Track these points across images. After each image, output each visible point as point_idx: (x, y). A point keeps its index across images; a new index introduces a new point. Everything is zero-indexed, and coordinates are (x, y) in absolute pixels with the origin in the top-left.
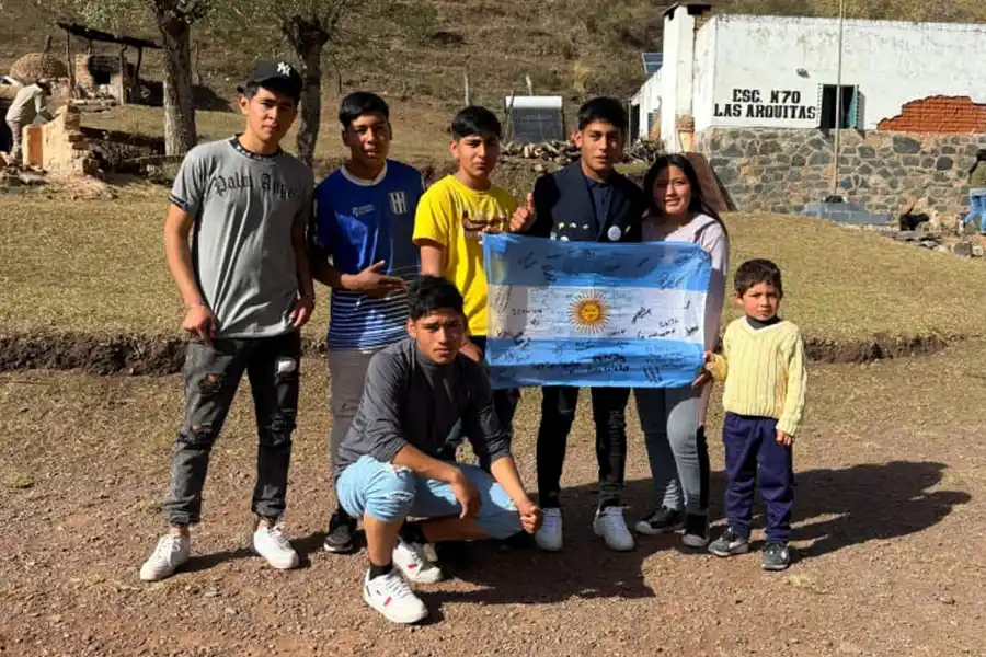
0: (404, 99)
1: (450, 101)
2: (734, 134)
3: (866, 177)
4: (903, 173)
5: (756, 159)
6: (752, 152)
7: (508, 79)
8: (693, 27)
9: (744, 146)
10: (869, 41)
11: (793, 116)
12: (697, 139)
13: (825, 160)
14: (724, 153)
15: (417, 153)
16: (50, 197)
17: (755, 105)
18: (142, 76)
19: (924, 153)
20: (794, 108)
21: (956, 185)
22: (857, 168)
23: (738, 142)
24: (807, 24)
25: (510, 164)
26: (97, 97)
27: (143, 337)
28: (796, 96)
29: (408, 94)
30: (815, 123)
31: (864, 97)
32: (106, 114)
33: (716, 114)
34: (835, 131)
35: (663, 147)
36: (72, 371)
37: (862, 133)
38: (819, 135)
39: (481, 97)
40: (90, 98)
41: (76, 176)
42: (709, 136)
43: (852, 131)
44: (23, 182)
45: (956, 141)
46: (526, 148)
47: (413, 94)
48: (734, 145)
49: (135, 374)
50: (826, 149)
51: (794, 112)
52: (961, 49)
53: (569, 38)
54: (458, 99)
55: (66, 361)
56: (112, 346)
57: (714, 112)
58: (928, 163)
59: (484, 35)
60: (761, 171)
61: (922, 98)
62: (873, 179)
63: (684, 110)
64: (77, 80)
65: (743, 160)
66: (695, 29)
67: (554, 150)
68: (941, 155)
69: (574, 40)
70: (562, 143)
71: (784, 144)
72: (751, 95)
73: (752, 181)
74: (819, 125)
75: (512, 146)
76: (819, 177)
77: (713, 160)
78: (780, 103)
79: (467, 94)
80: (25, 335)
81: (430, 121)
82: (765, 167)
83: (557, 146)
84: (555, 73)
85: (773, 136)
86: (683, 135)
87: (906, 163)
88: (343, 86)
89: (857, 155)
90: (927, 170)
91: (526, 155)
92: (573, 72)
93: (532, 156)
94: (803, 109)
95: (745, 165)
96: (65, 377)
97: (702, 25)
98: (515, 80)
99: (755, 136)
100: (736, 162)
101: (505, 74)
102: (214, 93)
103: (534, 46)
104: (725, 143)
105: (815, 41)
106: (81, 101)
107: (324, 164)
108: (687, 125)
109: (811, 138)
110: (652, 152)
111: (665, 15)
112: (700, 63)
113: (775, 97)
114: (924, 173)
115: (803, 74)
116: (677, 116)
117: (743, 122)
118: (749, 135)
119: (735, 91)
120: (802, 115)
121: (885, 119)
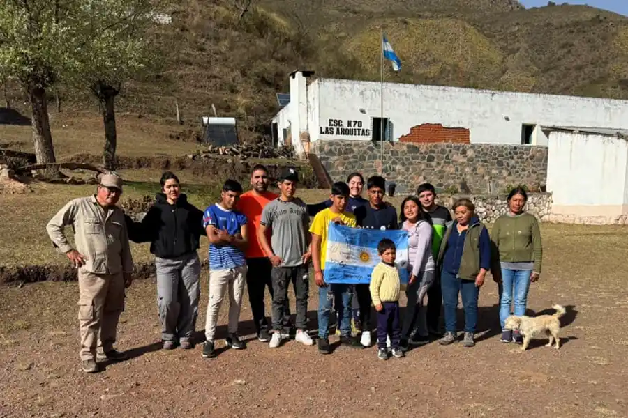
0: (140, 117)
1: (168, 118)
2: (331, 144)
3: (394, 166)
4: (411, 164)
5: (342, 156)
6: (340, 153)
7: (199, 104)
8: (305, 83)
9: (336, 150)
10: (394, 94)
11: (359, 134)
12: (312, 146)
13: (375, 157)
14: (327, 154)
15: (160, 152)
17: (340, 128)
19: (421, 153)
20: (359, 130)
21: (436, 169)
22: (390, 162)
23: (333, 148)
24: (364, 85)
25: (213, 159)
28: (360, 123)
29: (142, 114)
30: (369, 138)
31: (392, 124)
33: (321, 133)
34: (380, 143)
35: (294, 149)
37: (392, 143)
38: (372, 145)
42: (318, 144)
43: (387, 142)
45: (435, 147)
46: (220, 149)
47: (145, 113)
48: (331, 150)
50: (375, 152)
51: (359, 132)
52: (437, 99)
53: (231, 80)
57: (320, 131)
58: (423, 158)
59: (181, 77)
60: (345, 163)
61: (420, 124)
62: (398, 167)
63: (303, 129)
65: (336, 157)
66: (307, 85)
67: (236, 151)
68: (429, 154)
69: (234, 81)
70: (239, 146)
71: (355, 149)
72: (338, 123)
73: (341, 169)
74: (371, 139)
75: (213, 148)
76: (372, 166)
77: (321, 158)
78: (352, 127)
81: (157, 130)
82: (346, 161)
83: (237, 148)
84: (226, 101)
85: (350, 145)
86: (304, 143)
87: (413, 159)
89: (390, 154)
90: (422, 162)
91: (221, 153)
92: (237, 102)
93: (224, 154)
94: (363, 130)
97: (310, 83)
98: (203, 105)
99: (340, 145)
100: (333, 159)
101: (198, 101)
103: (211, 84)
104: (327, 148)
105: (368, 93)
108: (306, 138)
109: (368, 146)
110: (288, 152)
111: (290, 75)
112: (311, 103)
113: (349, 124)
114: (421, 163)
115: (363, 111)
116: (300, 132)
117: (334, 137)
118: (338, 144)
119: (330, 120)
120: (363, 134)
121: (403, 136)
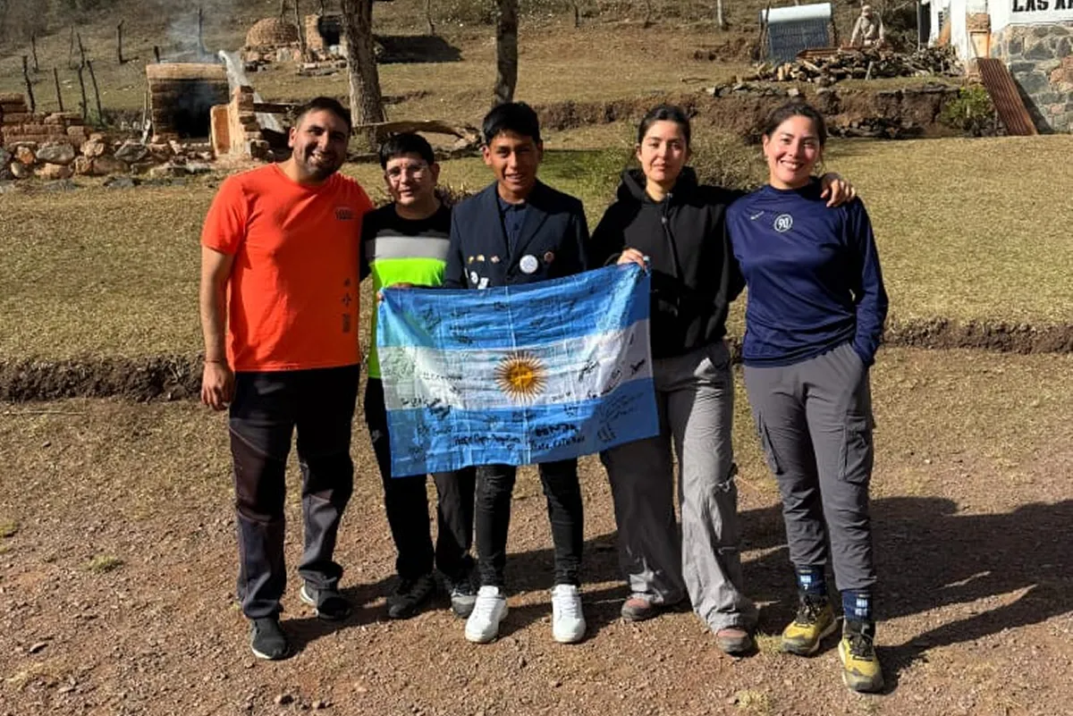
0: (648, 25)
1: (702, 21)
2: (1040, 32)
6: (1065, 52)
9: (1053, 46)
14: (1028, 55)
15: (653, 88)
16: (211, 186)
18: (374, 31)
23: (1046, 41)
25: (759, 91)
26: (328, 59)
27: (183, 360)
29: (653, 18)
32: (335, 77)
33: (1015, 10)
35: (954, 53)
36: (110, 399)
39: (738, 13)
40: (321, 61)
41: (245, 160)
42: (1007, 36)
44: (187, 172)
46: (780, 70)
47: (659, 18)
48: (1040, 45)
49: (172, 399)
54: (712, 18)
55: (104, 388)
56: (149, 370)
57: (1012, 7)
63: (976, 6)
64: (308, 43)
65: (1055, 62)
67: (815, 68)
70: (825, 58)
73: (1066, 87)
75: (764, 69)
77: (1014, 66)
79: (719, 12)
80: (66, 363)
81: (674, 47)
83: (819, 64)
86: (977, 38)
88: (580, 19)
91: (781, 77)
93: (788, 78)
95: (1058, 67)
96: (100, 406)
99: (1068, 33)
100: (1043, 66)
102: (444, 42)
104: (1029, 43)
106: (312, 65)
107: (546, 111)
108: (982, 25)
110: (938, 61)
116: (968, 14)
117: (1050, 16)
118: (1061, 31)
